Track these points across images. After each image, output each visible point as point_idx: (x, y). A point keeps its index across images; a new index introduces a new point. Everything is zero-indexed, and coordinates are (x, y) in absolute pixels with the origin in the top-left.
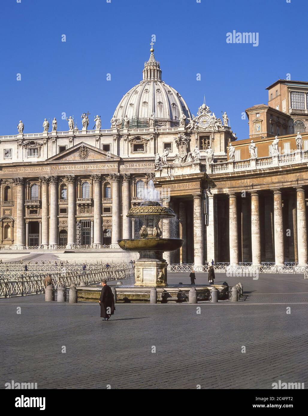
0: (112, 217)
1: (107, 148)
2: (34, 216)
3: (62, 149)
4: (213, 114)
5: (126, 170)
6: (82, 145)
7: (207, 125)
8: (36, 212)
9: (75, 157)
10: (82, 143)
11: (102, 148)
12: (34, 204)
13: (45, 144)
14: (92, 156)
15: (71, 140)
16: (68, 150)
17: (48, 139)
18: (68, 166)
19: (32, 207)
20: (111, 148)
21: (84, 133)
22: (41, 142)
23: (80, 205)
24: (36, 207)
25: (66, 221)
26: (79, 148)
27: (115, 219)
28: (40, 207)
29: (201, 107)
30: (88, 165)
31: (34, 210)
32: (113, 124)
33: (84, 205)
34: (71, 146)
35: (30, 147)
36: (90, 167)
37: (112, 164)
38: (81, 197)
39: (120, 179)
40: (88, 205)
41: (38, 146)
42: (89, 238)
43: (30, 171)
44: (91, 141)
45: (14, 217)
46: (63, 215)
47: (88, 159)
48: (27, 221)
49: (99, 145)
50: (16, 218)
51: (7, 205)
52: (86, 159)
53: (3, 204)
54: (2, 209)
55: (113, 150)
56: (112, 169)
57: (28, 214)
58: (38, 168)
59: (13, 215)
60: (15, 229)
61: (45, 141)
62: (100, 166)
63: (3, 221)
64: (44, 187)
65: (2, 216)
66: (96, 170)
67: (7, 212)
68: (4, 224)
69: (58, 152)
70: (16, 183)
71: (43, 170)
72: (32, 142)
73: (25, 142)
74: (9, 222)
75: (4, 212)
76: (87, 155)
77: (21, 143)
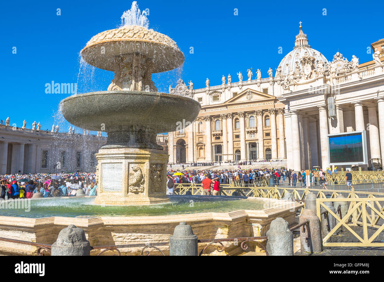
0: (271, 139)
1: (265, 91)
2: (218, 141)
3: (235, 94)
4: (346, 58)
6: (248, 90)
7: (341, 68)
8: (219, 138)
9: (244, 99)
10: (248, 89)
11: (262, 91)
12: (218, 133)
13: (223, 92)
14: (256, 98)
15: (240, 88)
16: (238, 95)
17: (225, 88)
18: (239, 106)
19: (217, 134)
20: (269, 91)
21: (249, 82)
22: (221, 91)
23: (248, 132)
24: (219, 134)
25: (240, 144)
26: (246, 93)
27: (274, 140)
28: (222, 135)
29: (335, 55)
30: (253, 104)
31: (218, 137)
33: (251, 131)
34: (241, 91)
35: (214, 95)
36: (254, 105)
37: (270, 102)
38: (249, 126)
39: (276, 112)
40: (254, 131)
41: (219, 94)
42: (255, 155)
43: (214, 111)
44: (254, 88)
45: (205, 142)
46: (237, 139)
47: (252, 100)
48: (213, 145)
49: (260, 90)
50: (206, 142)
51: (200, 134)
52: (251, 100)
53: (198, 134)
54: (197, 137)
55: (270, 92)
56: (270, 105)
57: (214, 140)
58: (219, 108)
59: (204, 141)
60: (206, 150)
61: (223, 90)
62: (261, 104)
63: (198, 145)
64: (224, 121)
65: (197, 142)
66: (259, 107)
67: (201, 139)
68: (199, 147)
69: (232, 97)
70: (205, 120)
71: (223, 110)
72: (215, 92)
73: (210, 92)
74: (202, 146)
75: (199, 139)
76: (252, 97)
77: (208, 93)
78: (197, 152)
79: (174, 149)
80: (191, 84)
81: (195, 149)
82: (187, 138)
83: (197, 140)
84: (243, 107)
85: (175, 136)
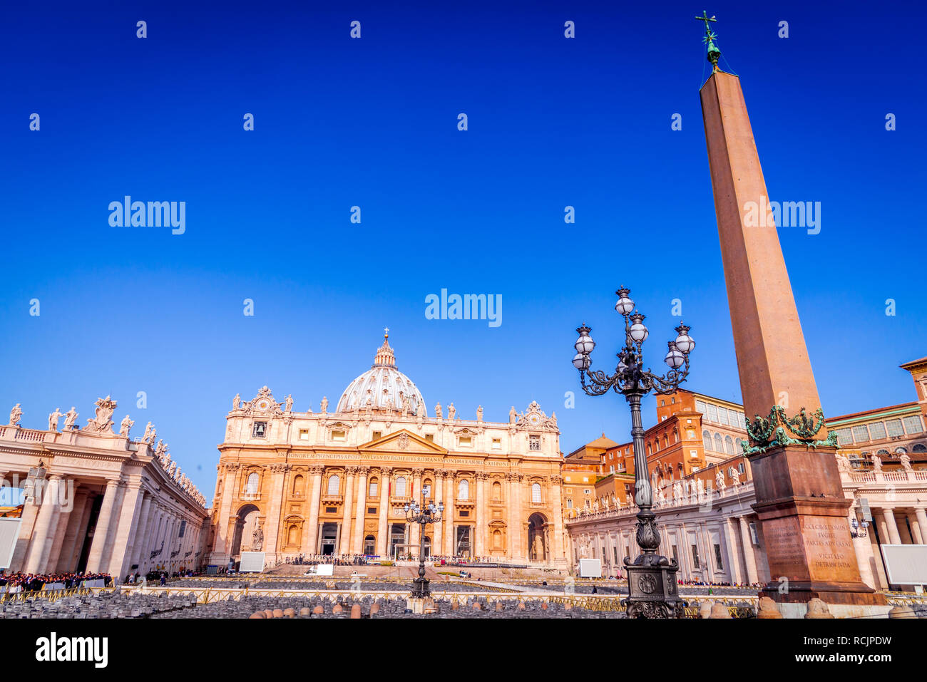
1: (429, 437)
2: (331, 515)
3: (377, 434)
5: (452, 465)
6: (403, 432)
7: (537, 424)
8: (334, 510)
9: (392, 445)
10: (403, 430)
11: (424, 437)
12: (335, 499)
13: (355, 426)
14: (414, 446)
15: (388, 425)
16: (383, 438)
17: (359, 421)
18: (383, 456)
19: (332, 503)
20: (435, 438)
22: (350, 424)
23: (394, 505)
24: (337, 503)
25: (377, 524)
26: (399, 436)
28: (341, 503)
29: (531, 404)
30: (408, 457)
31: (333, 507)
32: (438, 412)
33: (400, 504)
34: (389, 431)
35: (335, 428)
36: (411, 459)
37: (436, 458)
38: (395, 494)
39: (445, 476)
41: (344, 429)
43: (334, 459)
44: (412, 429)
45: (305, 514)
46: (371, 516)
47: (408, 450)
48: (322, 522)
49: (422, 434)
50: (307, 516)
51: (297, 499)
52: (406, 449)
53: (290, 498)
54: (288, 504)
55: (437, 440)
56: (437, 463)
57: (323, 513)
58: (344, 455)
59: (303, 512)
60: (304, 531)
61: (355, 424)
62: (422, 458)
63: (289, 519)
64: (350, 479)
65: (288, 515)
66: (419, 463)
67: (295, 509)
68: (290, 525)
69: (371, 440)
70: (311, 471)
71: (350, 459)
72: (339, 424)
73: (329, 422)
74: (296, 522)
75: (291, 508)
76: (407, 445)
77: (323, 423)
78: (284, 535)
79: (230, 523)
80: (290, 400)
81: (281, 528)
82: (265, 503)
83: (288, 510)
84: (390, 460)
85: (236, 497)
